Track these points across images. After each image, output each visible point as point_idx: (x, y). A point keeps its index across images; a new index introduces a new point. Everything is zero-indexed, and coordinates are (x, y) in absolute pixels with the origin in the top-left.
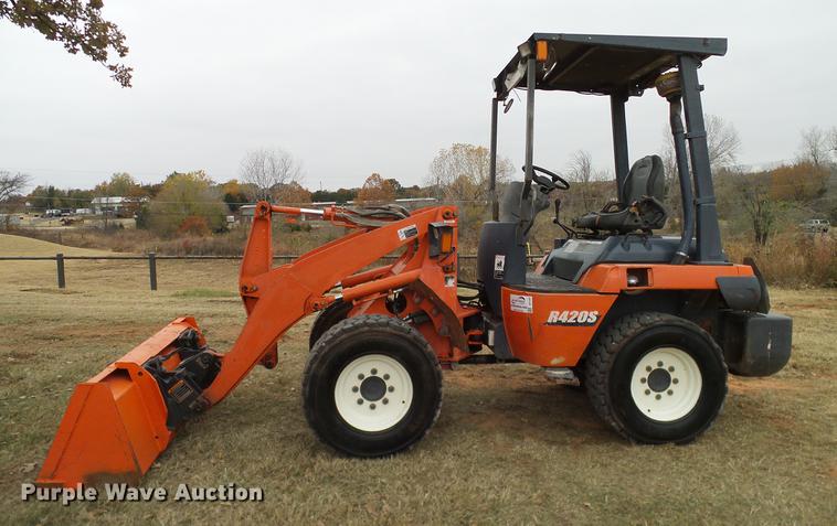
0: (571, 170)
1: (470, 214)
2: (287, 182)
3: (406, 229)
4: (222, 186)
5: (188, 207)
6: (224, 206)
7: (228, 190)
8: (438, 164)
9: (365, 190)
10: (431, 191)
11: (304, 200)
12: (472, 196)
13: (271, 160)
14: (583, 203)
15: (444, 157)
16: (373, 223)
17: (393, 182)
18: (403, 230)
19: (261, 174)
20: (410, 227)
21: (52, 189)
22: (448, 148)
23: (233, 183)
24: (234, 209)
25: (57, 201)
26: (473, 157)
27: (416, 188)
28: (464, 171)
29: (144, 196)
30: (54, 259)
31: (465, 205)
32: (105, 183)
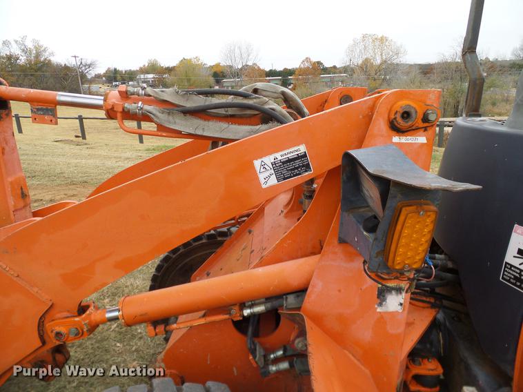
0: (452, 52)
1: (371, 86)
2: (250, 63)
3: (279, 156)
4: (212, 67)
5: (189, 80)
6: (212, 80)
7: (215, 70)
8: (351, 50)
9: (300, 69)
10: (345, 69)
11: (261, 76)
12: (373, 73)
13: (239, 48)
14: (458, 78)
15: (355, 44)
16: (213, 129)
17: (319, 63)
18: (269, 160)
19: (233, 58)
20: (291, 152)
21: (115, 69)
22: (359, 37)
23: (218, 65)
24: (218, 82)
25: (119, 77)
26: (377, 43)
27: (335, 67)
28: (369, 55)
29: (165, 73)
30: (77, 118)
31: (368, 79)
32: (144, 66)
